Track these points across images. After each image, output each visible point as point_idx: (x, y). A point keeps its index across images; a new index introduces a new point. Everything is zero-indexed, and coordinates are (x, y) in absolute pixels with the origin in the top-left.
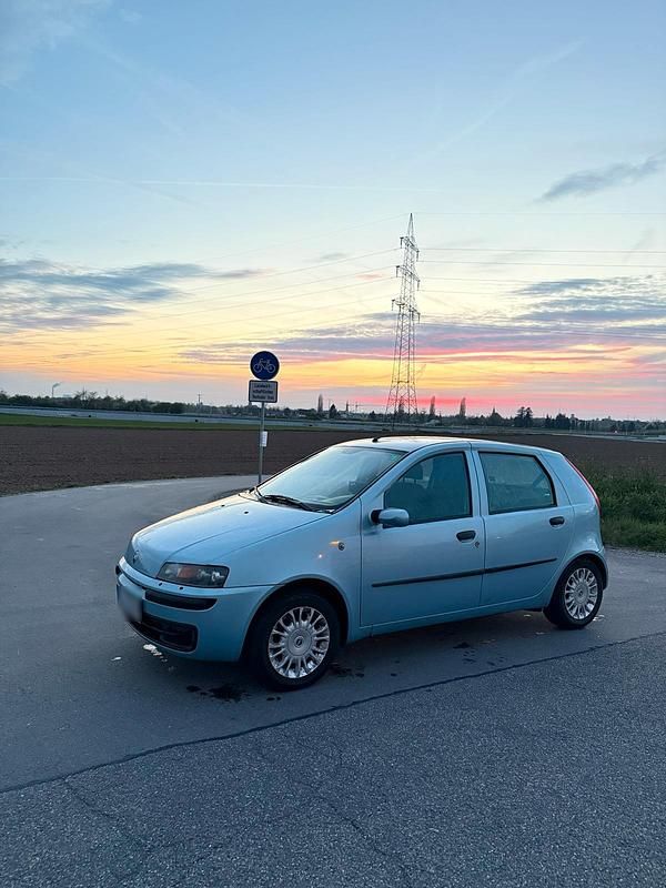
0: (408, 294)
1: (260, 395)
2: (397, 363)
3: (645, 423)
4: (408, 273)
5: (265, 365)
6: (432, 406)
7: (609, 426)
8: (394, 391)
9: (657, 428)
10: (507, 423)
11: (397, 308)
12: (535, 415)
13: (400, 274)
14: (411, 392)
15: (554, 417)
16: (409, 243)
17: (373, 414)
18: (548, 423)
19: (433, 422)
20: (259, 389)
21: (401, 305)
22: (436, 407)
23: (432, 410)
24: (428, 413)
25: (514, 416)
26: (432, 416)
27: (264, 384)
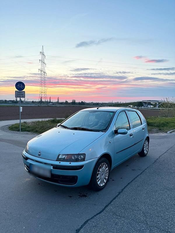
0: (43, 68)
1: (19, 95)
2: (41, 87)
3: (100, 103)
4: (43, 62)
5: (20, 86)
6: (50, 99)
7: (93, 104)
8: (41, 95)
9: (103, 104)
10: (70, 104)
11: (40, 72)
12: (76, 102)
13: (40, 62)
14: (46, 95)
15: (81, 102)
16: (42, 53)
17: (33, 102)
18: (79, 103)
19: (50, 103)
20: (19, 94)
21: (41, 71)
22: (51, 99)
23: (50, 100)
24: (49, 101)
25: (71, 102)
26: (50, 102)
27: (20, 92)
